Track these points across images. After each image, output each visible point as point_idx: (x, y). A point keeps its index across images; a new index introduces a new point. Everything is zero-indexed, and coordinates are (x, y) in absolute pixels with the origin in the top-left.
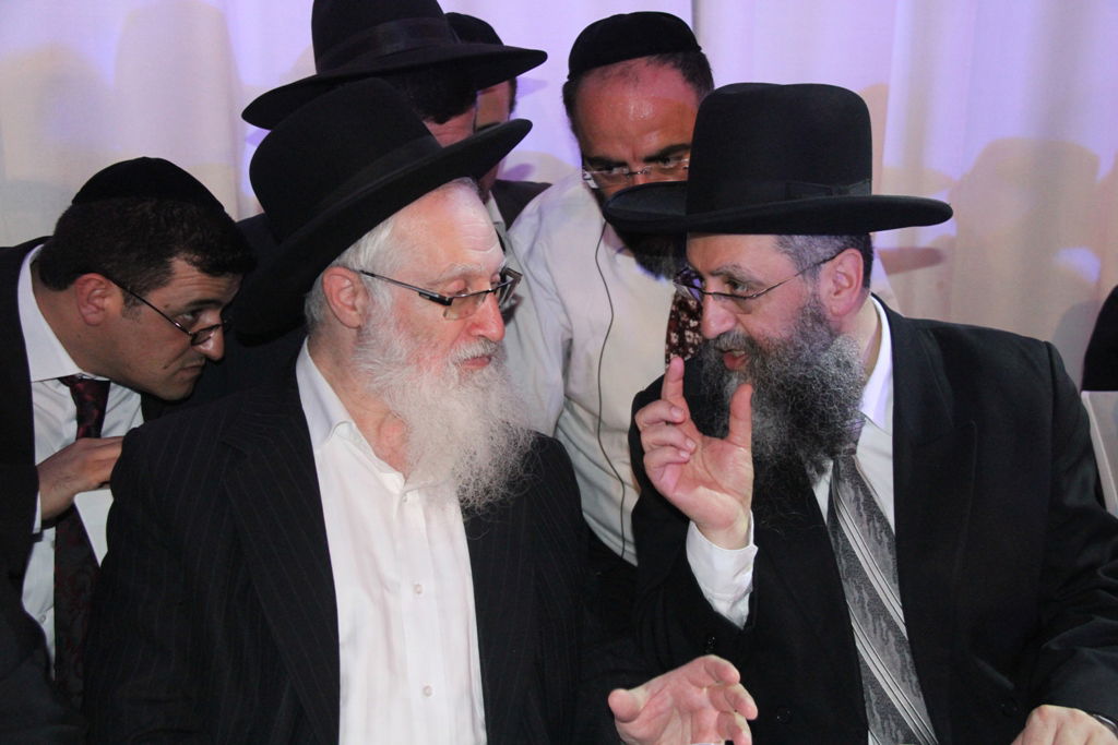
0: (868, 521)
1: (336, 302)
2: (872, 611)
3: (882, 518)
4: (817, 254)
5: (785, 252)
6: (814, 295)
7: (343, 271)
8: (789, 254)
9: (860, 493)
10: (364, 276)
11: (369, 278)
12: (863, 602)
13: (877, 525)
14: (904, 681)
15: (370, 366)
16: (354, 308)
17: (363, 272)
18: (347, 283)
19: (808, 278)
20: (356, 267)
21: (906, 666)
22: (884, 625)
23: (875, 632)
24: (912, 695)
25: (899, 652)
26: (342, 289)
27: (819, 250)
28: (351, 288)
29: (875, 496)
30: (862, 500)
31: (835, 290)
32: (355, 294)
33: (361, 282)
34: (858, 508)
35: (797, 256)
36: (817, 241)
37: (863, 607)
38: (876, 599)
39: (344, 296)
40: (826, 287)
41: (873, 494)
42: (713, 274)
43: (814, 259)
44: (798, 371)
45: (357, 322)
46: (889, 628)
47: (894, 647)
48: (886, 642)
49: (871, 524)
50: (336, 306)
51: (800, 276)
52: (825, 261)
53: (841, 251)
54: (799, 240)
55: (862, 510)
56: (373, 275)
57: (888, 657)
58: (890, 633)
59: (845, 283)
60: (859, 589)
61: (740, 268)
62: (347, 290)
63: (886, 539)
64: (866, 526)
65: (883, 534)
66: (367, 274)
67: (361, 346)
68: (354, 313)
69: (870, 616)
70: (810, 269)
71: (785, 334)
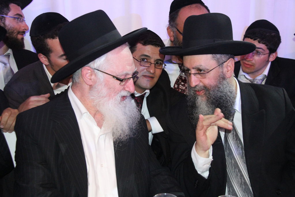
0: (236, 140)
1: (85, 77)
2: (234, 166)
3: (240, 140)
4: (223, 60)
5: (214, 60)
6: (222, 72)
7: (89, 68)
8: (216, 60)
9: (234, 132)
10: (95, 70)
11: (97, 71)
12: (232, 163)
13: (238, 142)
14: (241, 187)
15: (93, 97)
16: (91, 79)
17: (95, 69)
18: (90, 71)
19: (220, 67)
20: (93, 67)
21: (242, 183)
22: (237, 170)
23: (234, 172)
24: (242, 192)
25: (241, 179)
26: (87, 73)
27: (224, 59)
28: (90, 73)
29: (238, 134)
30: (235, 134)
31: (227, 71)
32: (91, 75)
33: (94, 72)
34: (233, 136)
35: (218, 61)
36: (223, 56)
37: (232, 165)
38: (236, 163)
39: (87, 75)
40: (225, 70)
41: (238, 133)
42: (193, 68)
43: (222, 61)
44: (219, 94)
45: (91, 83)
46: (239, 171)
47: (239, 177)
48: (237, 175)
49: (237, 141)
50: (85, 78)
51: (218, 66)
52: (225, 62)
53: (229, 59)
54: (218, 56)
55: (234, 137)
56: (98, 70)
57: (237, 180)
58: (239, 173)
59: (230, 69)
60: (231, 159)
61: (202, 66)
62: (89, 74)
63: (240, 146)
64: (235, 142)
65: (240, 145)
66: (97, 70)
67: (91, 91)
68: (90, 81)
69: (233, 167)
70: (221, 64)
71: (215, 83)
